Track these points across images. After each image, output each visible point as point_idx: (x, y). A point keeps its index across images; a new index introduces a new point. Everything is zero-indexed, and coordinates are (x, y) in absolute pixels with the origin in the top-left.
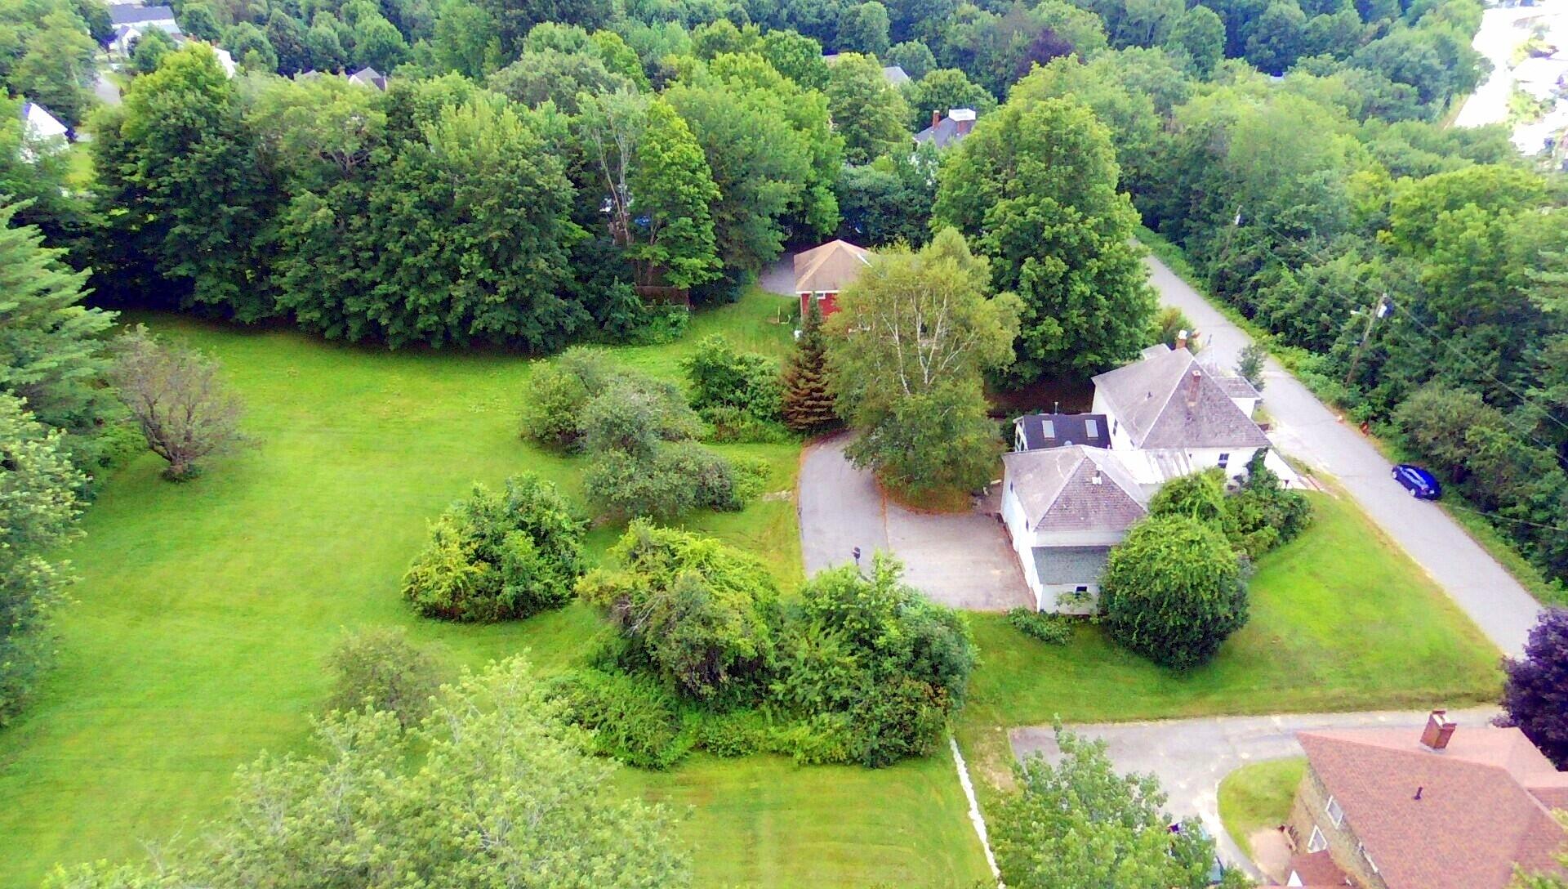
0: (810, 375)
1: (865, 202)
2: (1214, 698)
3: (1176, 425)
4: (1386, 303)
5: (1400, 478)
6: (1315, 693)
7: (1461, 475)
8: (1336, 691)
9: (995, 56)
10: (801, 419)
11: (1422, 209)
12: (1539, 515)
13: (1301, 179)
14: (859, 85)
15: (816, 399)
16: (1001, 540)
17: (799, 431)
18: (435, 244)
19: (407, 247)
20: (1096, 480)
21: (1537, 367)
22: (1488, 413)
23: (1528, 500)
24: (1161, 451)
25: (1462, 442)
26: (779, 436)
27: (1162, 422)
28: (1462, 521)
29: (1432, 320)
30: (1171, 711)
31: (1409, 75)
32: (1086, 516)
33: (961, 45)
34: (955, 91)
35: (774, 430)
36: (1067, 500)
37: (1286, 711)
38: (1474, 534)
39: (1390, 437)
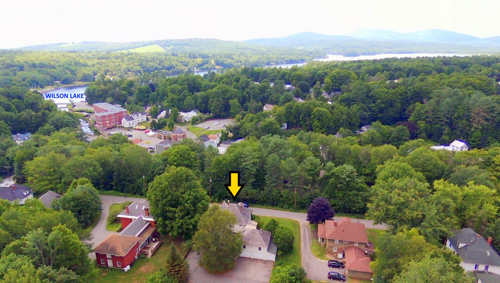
3: (245, 217)
4: (211, 179)
16: (248, 259)
23: (262, 198)
28: (255, 207)
32: (267, 239)
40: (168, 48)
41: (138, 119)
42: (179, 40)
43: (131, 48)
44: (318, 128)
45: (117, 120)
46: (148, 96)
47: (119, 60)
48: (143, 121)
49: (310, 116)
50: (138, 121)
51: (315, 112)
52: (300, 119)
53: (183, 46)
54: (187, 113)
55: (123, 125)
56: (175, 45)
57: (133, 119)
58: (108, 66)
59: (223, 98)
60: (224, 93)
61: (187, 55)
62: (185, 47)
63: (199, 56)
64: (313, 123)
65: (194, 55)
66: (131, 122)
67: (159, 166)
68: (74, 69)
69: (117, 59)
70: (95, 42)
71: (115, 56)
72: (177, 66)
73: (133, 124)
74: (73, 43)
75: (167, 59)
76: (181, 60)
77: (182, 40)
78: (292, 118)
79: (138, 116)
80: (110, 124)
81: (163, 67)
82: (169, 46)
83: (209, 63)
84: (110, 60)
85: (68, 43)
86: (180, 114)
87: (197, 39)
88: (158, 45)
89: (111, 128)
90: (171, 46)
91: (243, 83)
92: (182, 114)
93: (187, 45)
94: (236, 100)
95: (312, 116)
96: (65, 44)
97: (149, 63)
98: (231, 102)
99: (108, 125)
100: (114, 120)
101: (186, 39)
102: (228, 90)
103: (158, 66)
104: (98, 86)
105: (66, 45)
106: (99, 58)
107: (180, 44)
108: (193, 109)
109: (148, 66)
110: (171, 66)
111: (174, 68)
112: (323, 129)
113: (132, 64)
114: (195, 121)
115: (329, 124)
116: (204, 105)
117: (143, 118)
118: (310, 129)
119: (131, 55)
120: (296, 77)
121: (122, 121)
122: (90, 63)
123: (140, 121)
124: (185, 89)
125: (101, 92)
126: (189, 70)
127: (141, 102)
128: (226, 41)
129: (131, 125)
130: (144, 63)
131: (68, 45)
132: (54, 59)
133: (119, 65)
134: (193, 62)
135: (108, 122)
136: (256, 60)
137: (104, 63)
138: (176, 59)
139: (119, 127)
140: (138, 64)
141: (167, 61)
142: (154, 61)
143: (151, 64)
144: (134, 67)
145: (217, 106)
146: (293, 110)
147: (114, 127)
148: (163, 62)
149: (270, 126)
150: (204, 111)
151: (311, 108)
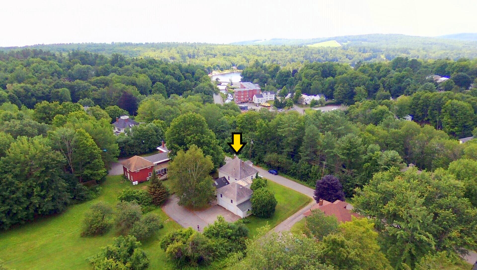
0: (159, 189)
1: (124, 145)
2: (279, 219)
3: (243, 173)
4: (252, 141)
5: (270, 173)
6: (290, 212)
7: (279, 168)
8: (292, 210)
9: (108, 100)
10: (158, 201)
11: (242, 122)
12: (295, 171)
13: (219, 120)
14: (98, 114)
15: (161, 195)
16: (223, 209)
17: (158, 205)
18: (21, 188)
19: (10, 192)
20: (241, 187)
21: (282, 146)
22: (280, 156)
23: (292, 169)
24: (244, 179)
25: (278, 162)
26: (154, 208)
27: (241, 173)
28: (284, 176)
29: (262, 142)
30: (275, 225)
31: (207, 93)
32: (243, 195)
33: (96, 97)
34: (117, 111)
35: (152, 207)
36: (238, 193)
37: (289, 217)
38: (287, 178)
39: (263, 166)
40: (344, 44)
41: (267, 98)
42: (358, 36)
43: (309, 44)
44: (447, 126)
45: (250, 97)
46: (286, 80)
47: (288, 52)
48: (271, 99)
49: (440, 109)
50: (267, 99)
51: (447, 106)
52: (428, 113)
53: (361, 41)
54: (310, 97)
55: (253, 101)
56: (352, 40)
57: (262, 97)
58: (277, 57)
59: (349, 85)
60: (353, 79)
61: (357, 49)
62: (363, 42)
63: (370, 50)
64: (443, 118)
65: (364, 50)
66: (260, 99)
67: (223, 124)
68: (249, 58)
69: (287, 51)
70: (282, 39)
71: (286, 48)
72: (340, 58)
73: (261, 101)
74: (265, 40)
75: (333, 52)
76: (348, 53)
77: (360, 36)
78: (417, 110)
79: (267, 94)
80: (244, 98)
81: (327, 59)
82: (346, 42)
83: (378, 57)
84: (280, 52)
85: (261, 40)
86: (302, 96)
87: (378, 34)
88: (335, 41)
89: (244, 103)
90: (348, 41)
91: (383, 71)
92: (304, 96)
93: (365, 40)
94: (362, 88)
95: (443, 110)
96: (259, 40)
97: (313, 55)
98: (357, 89)
99: (242, 100)
100: (248, 96)
101: (365, 35)
102: (357, 76)
103: (322, 58)
104: (251, 69)
105: (259, 42)
106: (272, 50)
107: (358, 40)
108: (318, 94)
109: (311, 57)
110: (335, 58)
111: (337, 61)
112: (456, 128)
113: (298, 55)
114: (314, 104)
115: (465, 122)
116: (330, 90)
117: (271, 97)
118: (439, 126)
119: (301, 47)
120: (457, 69)
121: (254, 97)
122: (263, 54)
123: (269, 99)
124: (318, 74)
125: (251, 74)
126: (352, 63)
127: (279, 84)
128: (411, 36)
129: (260, 102)
130: (308, 55)
131: (261, 41)
132: (239, 50)
133: (286, 56)
134: (360, 55)
135: (242, 97)
136: (439, 55)
137: (274, 54)
138: (342, 52)
139: (250, 102)
140: (303, 56)
141: (332, 53)
142: (319, 53)
143: (315, 56)
144: (298, 58)
145: (340, 92)
146: (420, 102)
147: (246, 102)
148: (328, 55)
149: (380, 114)
150: (329, 96)
151: (443, 99)
